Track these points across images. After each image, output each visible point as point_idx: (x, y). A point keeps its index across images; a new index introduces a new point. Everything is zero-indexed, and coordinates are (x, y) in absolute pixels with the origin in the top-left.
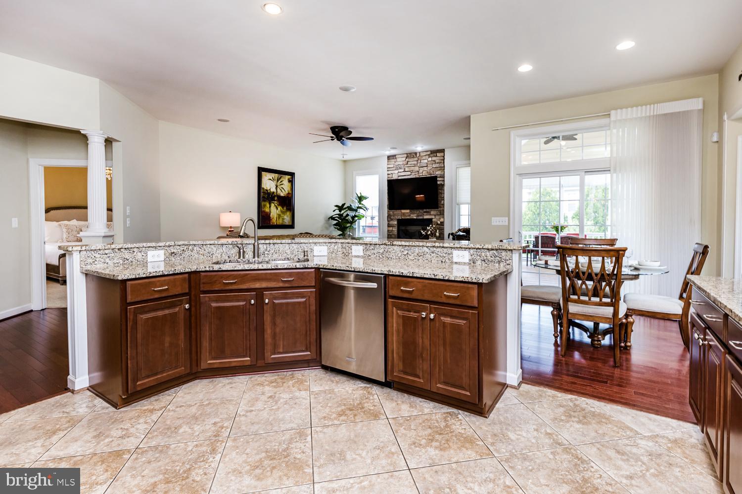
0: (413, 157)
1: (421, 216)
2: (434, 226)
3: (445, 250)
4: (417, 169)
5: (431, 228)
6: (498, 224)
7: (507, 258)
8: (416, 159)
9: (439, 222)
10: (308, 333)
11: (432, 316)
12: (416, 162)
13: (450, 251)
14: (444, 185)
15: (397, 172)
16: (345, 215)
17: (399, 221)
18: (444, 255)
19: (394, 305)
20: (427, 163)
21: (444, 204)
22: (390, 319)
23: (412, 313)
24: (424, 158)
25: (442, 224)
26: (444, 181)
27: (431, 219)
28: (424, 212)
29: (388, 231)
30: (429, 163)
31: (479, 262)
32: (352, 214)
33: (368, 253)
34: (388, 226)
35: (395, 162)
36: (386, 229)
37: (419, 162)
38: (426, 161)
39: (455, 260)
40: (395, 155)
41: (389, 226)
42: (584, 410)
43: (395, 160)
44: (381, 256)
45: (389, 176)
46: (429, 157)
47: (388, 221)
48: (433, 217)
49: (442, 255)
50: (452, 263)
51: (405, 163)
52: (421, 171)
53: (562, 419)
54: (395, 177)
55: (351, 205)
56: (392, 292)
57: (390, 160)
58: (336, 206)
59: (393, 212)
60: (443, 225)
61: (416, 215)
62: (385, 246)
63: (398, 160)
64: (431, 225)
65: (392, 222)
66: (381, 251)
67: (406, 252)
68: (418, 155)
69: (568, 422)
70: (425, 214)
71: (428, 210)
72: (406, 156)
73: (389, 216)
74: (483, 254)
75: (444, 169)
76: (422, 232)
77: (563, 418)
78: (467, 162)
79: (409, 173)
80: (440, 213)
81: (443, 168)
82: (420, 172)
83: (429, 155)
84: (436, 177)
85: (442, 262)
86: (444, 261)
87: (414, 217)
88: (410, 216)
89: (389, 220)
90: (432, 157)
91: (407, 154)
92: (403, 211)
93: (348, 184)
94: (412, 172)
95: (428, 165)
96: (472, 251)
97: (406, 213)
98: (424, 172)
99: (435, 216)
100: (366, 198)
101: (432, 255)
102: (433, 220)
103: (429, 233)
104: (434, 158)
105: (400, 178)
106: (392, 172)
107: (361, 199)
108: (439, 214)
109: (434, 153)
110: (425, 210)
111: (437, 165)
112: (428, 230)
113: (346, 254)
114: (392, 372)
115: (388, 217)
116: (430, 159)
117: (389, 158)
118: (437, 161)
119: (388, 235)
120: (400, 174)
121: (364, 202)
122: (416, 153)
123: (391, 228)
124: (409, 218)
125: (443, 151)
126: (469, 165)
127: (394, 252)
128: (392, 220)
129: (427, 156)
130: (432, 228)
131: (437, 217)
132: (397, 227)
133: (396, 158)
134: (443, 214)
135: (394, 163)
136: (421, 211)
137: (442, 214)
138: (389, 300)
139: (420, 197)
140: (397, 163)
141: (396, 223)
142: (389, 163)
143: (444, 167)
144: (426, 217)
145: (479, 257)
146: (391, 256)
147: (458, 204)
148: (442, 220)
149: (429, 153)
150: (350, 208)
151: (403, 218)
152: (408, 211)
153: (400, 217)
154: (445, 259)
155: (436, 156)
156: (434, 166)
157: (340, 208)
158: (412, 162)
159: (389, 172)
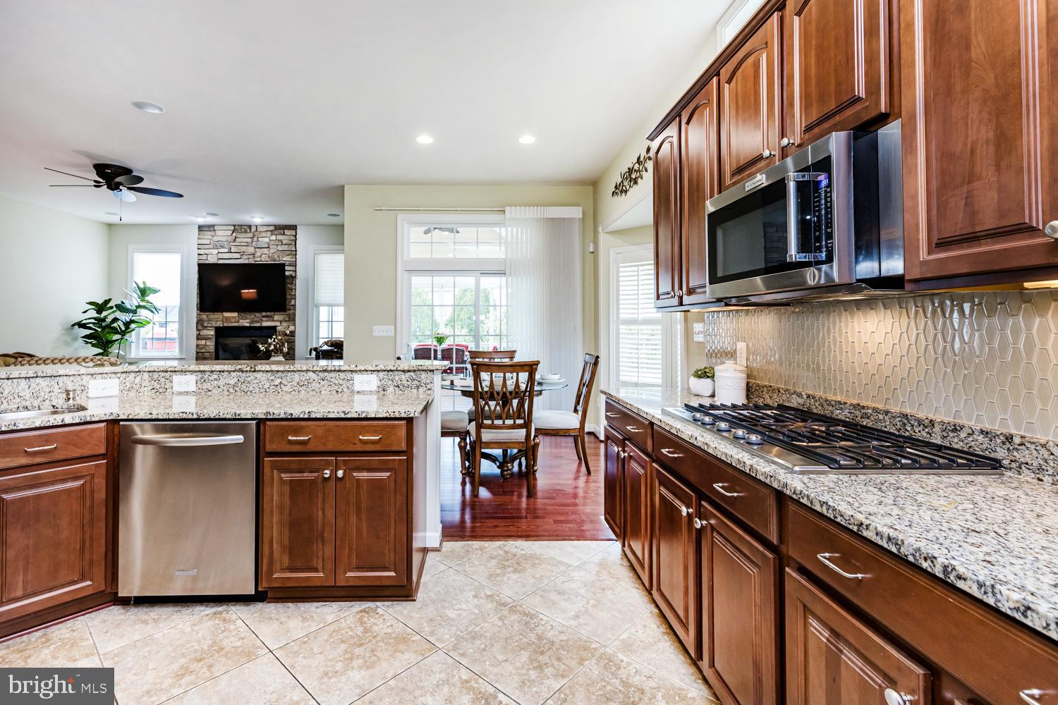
0: (246, 232)
1: (257, 322)
2: (280, 338)
3: (342, 375)
4: (251, 250)
5: (274, 341)
6: (381, 334)
7: (428, 381)
8: (251, 235)
9: (288, 332)
10: (87, 545)
11: (340, 473)
12: (249, 240)
13: (349, 375)
14: (295, 277)
15: (216, 251)
16: (109, 319)
17: (218, 330)
18: (341, 382)
19: (274, 466)
20: (268, 243)
21: (294, 306)
22: (267, 490)
23: (306, 474)
24: (264, 234)
25: (293, 333)
26: (295, 271)
27: (275, 328)
28: (264, 317)
29: (197, 346)
30: (272, 243)
31: (391, 390)
32: (125, 317)
33: (206, 386)
34: (198, 339)
35: (213, 236)
36: (193, 342)
37: (255, 239)
38: (267, 240)
39: (357, 388)
40: (214, 226)
41: (199, 337)
42: (515, 555)
43: (213, 233)
44: (231, 390)
45: (201, 257)
46: (272, 235)
47: (198, 330)
48: (278, 324)
49: (337, 382)
50: (352, 392)
51: (230, 239)
52: (258, 254)
53: (498, 573)
54: (212, 260)
55: (122, 302)
56: (270, 447)
57: (202, 233)
58: (91, 303)
59: (207, 316)
60: (294, 336)
61: (249, 321)
62: (240, 373)
63: (219, 233)
64: (274, 337)
65: (204, 332)
66: (232, 382)
67: (279, 380)
68: (253, 229)
69: (504, 575)
70: (264, 319)
71: (269, 313)
72: (232, 228)
73: (200, 322)
74: (397, 378)
75: (296, 255)
76: (260, 346)
77: (498, 571)
78: (339, 247)
79: (237, 256)
80: (289, 318)
81: (294, 253)
82: (256, 255)
83: (272, 231)
84: (283, 265)
85: (337, 392)
86: (340, 390)
87: (246, 323)
88: (238, 322)
89: (200, 328)
90: (276, 235)
91: (234, 226)
92: (226, 314)
93: (115, 266)
94: (242, 254)
95: (271, 246)
96: (381, 374)
97: (232, 318)
98: (263, 256)
99: (281, 322)
100: (155, 291)
101: (322, 383)
102: (278, 328)
103: (272, 347)
104: (280, 237)
105: (221, 262)
106: (207, 251)
107: (143, 292)
108: (287, 319)
109: (280, 228)
110: (264, 314)
111: (285, 248)
112: (270, 344)
113: (161, 391)
114: (270, 572)
115: (197, 323)
116: (273, 237)
117: (201, 228)
118: (285, 242)
119: (197, 353)
120: (221, 256)
121: (150, 298)
122: (250, 227)
123: (203, 342)
124: (236, 324)
125: (294, 228)
126: (342, 251)
127: (256, 381)
128: (205, 328)
129: (269, 233)
130: (276, 341)
131: (285, 324)
132: (214, 340)
133: (214, 230)
134: (294, 320)
135: (210, 237)
136: (257, 315)
137: (292, 319)
138: (265, 459)
139: (249, 293)
140: (216, 239)
141: (212, 333)
142: (201, 237)
143: (296, 251)
144: (266, 324)
145: (391, 382)
146: (251, 389)
147: (317, 306)
148: (292, 328)
149: (272, 228)
150: (121, 308)
151: (225, 325)
152: (235, 314)
153: (219, 324)
154: (341, 387)
155: (284, 234)
156: (280, 248)
157: (100, 308)
158: (244, 238)
159: (202, 252)
